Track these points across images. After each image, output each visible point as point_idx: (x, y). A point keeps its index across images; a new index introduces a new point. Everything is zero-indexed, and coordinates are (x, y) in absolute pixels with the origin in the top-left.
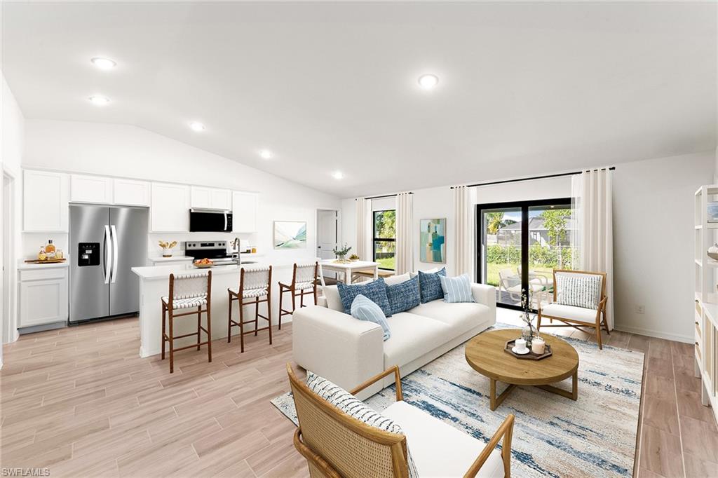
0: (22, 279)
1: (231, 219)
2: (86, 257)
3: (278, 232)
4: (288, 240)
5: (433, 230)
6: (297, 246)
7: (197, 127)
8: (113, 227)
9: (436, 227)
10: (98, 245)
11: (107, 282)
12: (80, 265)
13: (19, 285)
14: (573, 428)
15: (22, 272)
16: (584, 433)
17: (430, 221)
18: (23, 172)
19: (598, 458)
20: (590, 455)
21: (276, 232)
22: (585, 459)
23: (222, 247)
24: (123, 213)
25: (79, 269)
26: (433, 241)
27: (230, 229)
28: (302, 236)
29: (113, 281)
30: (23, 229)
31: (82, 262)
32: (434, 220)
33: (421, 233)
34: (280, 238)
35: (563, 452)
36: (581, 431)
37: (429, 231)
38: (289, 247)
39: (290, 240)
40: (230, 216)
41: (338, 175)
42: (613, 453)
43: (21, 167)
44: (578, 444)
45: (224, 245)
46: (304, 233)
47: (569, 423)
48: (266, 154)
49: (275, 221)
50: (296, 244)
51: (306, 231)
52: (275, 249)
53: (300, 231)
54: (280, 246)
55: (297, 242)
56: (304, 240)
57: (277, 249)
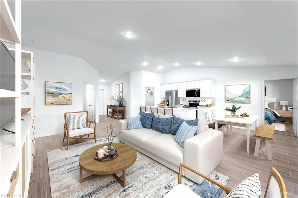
2: (167, 104)
3: (227, 92)
8: (171, 96)
14: (73, 169)
16: (69, 171)
19: (60, 168)
20: (63, 167)
22: (63, 165)
23: (197, 103)
27: (198, 96)
28: (246, 95)
35: (70, 163)
36: (70, 170)
38: (235, 102)
39: (237, 97)
40: (198, 91)
42: (57, 172)
44: (68, 167)
47: (76, 170)
49: (226, 86)
50: (241, 101)
51: (249, 91)
52: (226, 103)
53: (244, 91)
54: (229, 101)
55: (243, 99)
56: (248, 98)
57: (227, 103)
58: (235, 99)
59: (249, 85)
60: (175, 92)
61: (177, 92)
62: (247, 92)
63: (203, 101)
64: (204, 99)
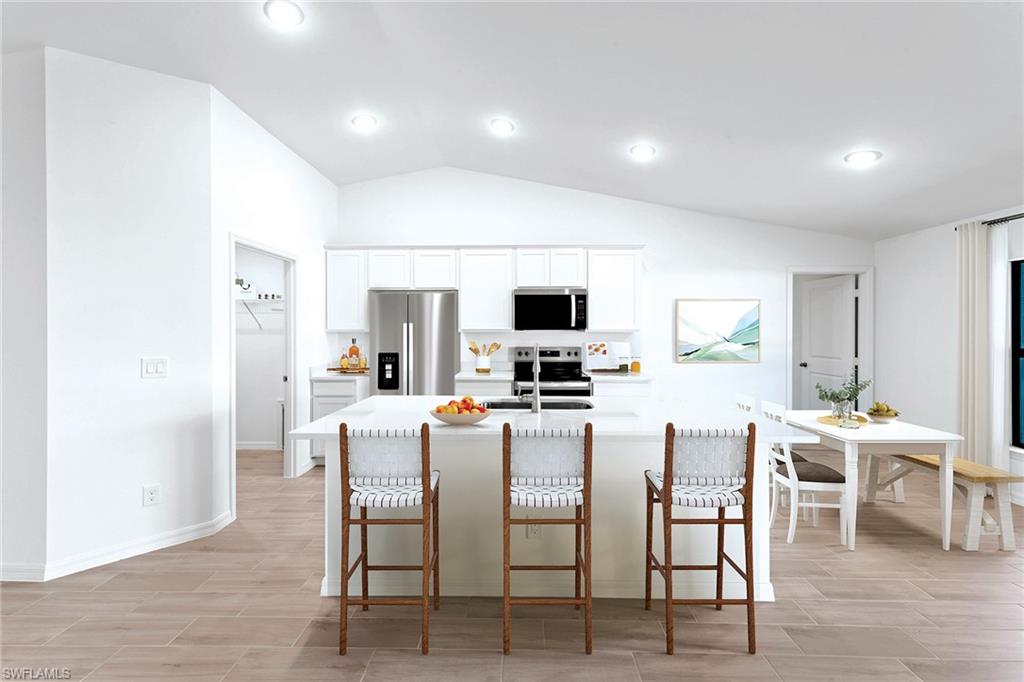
0: (314, 394)
1: (585, 304)
3: (686, 323)
4: (711, 341)
6: (735, 358)
7: (502, 127)
12: (380, 387)
13: (312, 400)
23: (572, 359)
27: (582, 324)
28: (749, 336)
30: (326, 328)
34: (691, 338)
38: (713, 358)
39: (717, 344)
40: (582, 299)
43: (325, 247)
45: (576, 354)
46: (755, 326)
48: (643, 152)
49: (677, 301)
50: (732, 353)
51: (758, 321)
52: (677, 362)
53: (742, 320)
54: (691, 356)
55: (736, 348)
56: (754, 344)
57: (683, 362)
58: (716, 349)
59: (757, 303)
60: (437, 297)
61: (450, 299)
62: (751, 326)
63: (596, 350)
64: (599, 343)
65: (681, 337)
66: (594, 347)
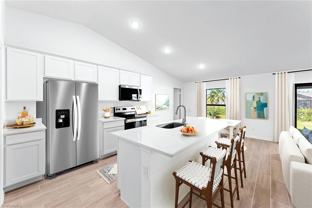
0: (7, 144)
2: (61, 121)
3: (157, 100)
5: (257, 99)
6: (165, 109)
8: (78, 97)
9: (259, 98)
10: (68, 111)
11: (74, 140)
12: (57, 127)
13: (5, 148)
15: (7, 137)
17: (254, 94)
18: (6, 48)
21: (156, 100)
23: (133, 111)
24: (84, 86)
25: (56, 130)
26: (257, 105)
28: (167, 104)
29: (79, 138)
30: (6, 99)
31: (58, 125)
32: (258, 94)
33: (246, 101)
34: (159, 104)
37: (254, 100)
38: (162, 109)
39: (163, 105)
41: (202, 66)
43: (5, 44)
45: (134, 109)
46: (168, 101)
49: (156, 95)
54: (158, 108)
55: (165, 106)
57: (157, 110)
58: (162, 107)
59: (168, 96)
63: (139, 108)
65: (156, 104)
66: (138, 108)
